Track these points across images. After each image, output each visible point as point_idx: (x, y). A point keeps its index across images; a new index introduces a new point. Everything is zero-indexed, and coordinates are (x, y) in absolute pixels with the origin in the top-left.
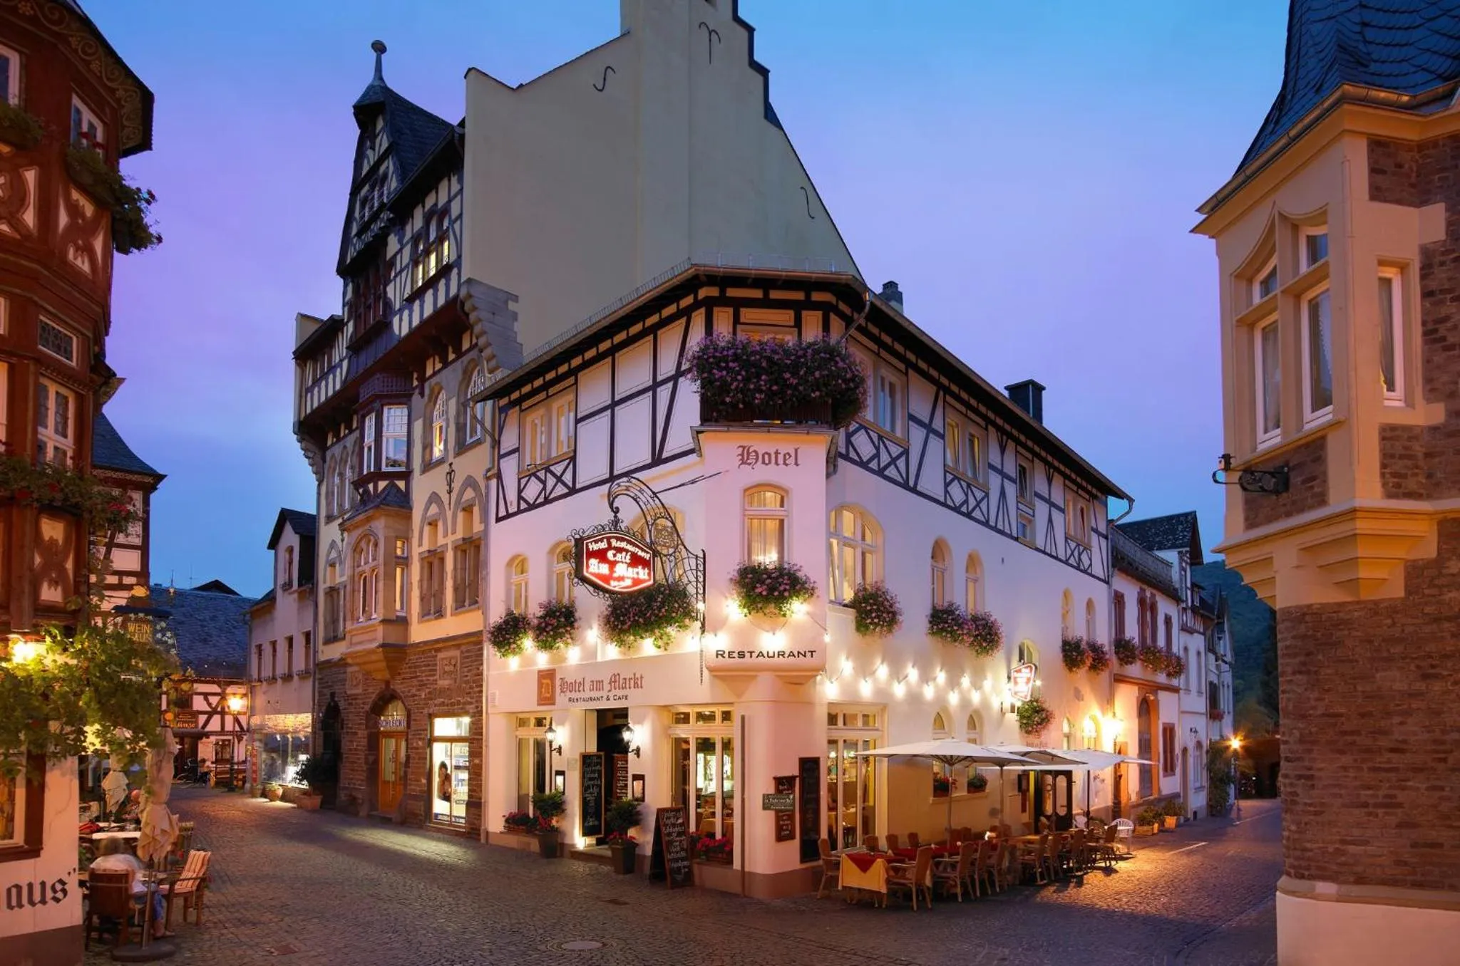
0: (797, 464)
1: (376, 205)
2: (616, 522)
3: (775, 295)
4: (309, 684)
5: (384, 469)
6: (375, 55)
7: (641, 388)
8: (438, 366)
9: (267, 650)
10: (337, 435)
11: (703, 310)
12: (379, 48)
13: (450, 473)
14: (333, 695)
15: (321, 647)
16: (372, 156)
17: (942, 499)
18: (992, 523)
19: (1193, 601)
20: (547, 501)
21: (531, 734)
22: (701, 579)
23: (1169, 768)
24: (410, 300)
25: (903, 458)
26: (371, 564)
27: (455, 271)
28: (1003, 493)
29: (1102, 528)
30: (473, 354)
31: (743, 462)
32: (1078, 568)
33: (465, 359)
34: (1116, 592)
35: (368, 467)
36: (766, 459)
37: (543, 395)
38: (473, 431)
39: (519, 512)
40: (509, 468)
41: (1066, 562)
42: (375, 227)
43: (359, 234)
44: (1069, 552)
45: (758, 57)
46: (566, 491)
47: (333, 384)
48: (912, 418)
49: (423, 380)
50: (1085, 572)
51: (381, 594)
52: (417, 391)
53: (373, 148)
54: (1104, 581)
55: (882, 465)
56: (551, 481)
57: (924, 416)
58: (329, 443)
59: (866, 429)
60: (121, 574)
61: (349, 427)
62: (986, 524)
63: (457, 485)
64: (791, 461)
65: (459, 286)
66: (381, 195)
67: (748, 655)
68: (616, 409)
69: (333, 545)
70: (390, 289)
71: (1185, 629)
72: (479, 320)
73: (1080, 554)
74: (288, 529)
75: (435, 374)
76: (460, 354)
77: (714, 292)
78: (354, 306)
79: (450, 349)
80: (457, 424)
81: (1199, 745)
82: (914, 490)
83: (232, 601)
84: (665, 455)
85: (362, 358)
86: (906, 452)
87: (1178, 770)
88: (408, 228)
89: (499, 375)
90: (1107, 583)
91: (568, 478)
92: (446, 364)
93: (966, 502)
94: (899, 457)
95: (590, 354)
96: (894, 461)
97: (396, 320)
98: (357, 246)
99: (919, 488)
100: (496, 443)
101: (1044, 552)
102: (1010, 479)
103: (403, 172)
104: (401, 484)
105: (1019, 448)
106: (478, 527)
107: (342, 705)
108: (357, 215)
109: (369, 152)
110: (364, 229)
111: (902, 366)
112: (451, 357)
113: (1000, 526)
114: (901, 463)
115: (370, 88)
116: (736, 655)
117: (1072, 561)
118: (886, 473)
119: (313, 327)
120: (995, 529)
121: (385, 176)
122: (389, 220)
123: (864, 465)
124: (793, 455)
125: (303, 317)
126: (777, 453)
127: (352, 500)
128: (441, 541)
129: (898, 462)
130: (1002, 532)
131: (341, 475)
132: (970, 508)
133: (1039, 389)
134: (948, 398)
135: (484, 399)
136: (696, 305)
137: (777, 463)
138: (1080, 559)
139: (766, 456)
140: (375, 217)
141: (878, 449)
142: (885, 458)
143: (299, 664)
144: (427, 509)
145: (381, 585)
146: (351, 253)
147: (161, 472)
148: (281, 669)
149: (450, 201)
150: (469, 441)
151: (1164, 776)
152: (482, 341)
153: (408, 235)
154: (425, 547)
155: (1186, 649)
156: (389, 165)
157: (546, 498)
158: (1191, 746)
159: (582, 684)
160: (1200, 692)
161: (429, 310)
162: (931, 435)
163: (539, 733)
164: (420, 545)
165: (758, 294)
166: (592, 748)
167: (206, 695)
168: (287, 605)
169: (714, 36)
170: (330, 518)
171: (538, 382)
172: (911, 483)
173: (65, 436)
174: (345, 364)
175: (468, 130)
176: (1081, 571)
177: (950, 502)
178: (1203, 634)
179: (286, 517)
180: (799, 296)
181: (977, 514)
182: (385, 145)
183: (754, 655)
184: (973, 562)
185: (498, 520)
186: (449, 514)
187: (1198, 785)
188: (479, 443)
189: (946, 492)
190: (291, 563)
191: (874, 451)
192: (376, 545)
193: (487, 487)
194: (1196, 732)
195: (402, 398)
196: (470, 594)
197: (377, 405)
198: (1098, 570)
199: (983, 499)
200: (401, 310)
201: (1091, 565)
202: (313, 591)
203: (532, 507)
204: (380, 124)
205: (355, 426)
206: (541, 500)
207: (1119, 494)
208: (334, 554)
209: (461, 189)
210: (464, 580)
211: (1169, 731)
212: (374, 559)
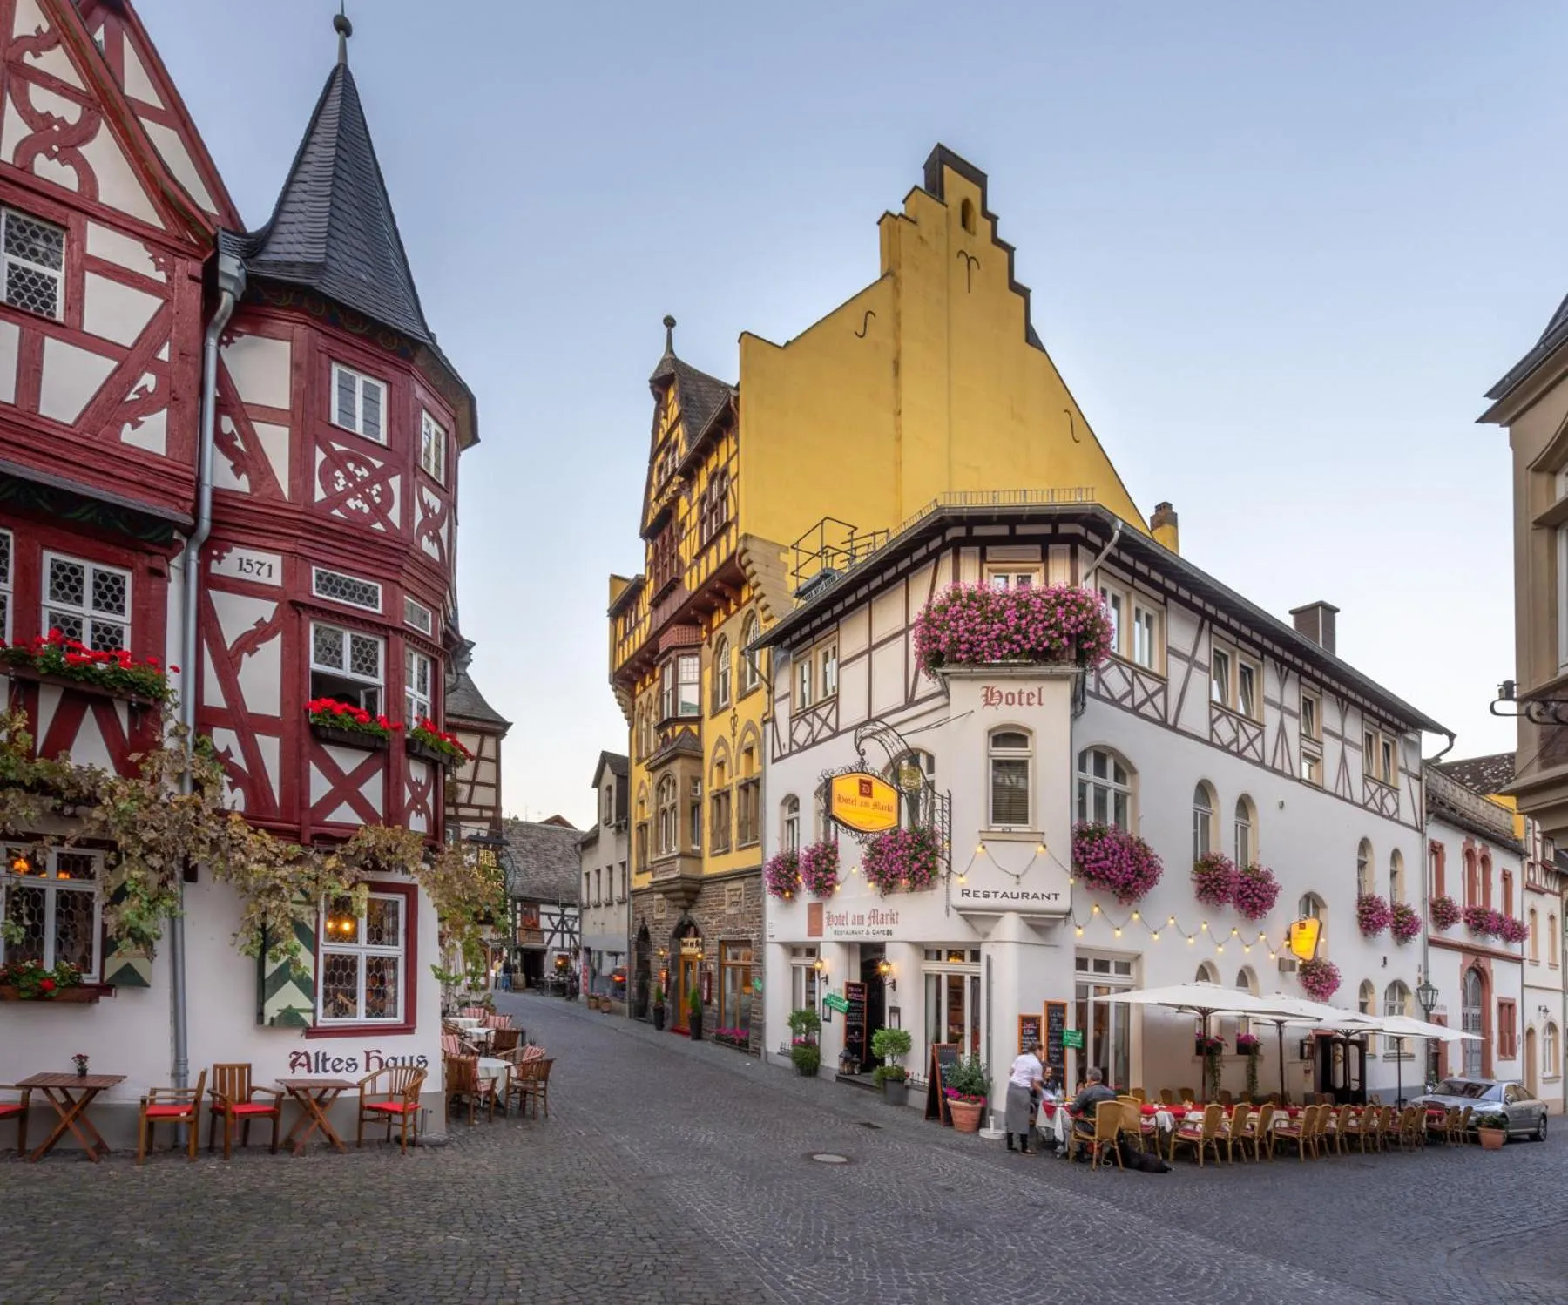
0: (1040, 703)
1: (670, 470)
2: (863, 763)
3: (1021, 530)
4: (625, 908)
5: (680, 715)
6: (665, 330)
7: (895, 631)
8: (723, 617)
9: (593, 876)
10: (643, 684)
11: (950, 551)
12: (670, 322)
13: (733, 718)
14: (643, 920)
15: (634, 876)
16: (666, 425)
17: (1207, 738)
18: (1268, 762)
19: (1544, 854)
20: (815, 743)
21: (803, 961)
22: (947, 819)
23: (1507, 1050)
24: (698, 557)
25: (1162, 694)
26: (671, 801)
27: (734, 527)
28: (1282, 730)
29: (1415, 769)
30: (751, 605)
31: (987, 703)
32: (1380, 813)
33: (745, 610)
34: (1433, 843)
35: (668, 713)
36: (1011, 700)
37: (810, 642)
38: (753, 680)
39: (791, 753)
40: (783, 711)
41: (1364, 807)
42: (669, 491)
43: (657, 500)
44: (1368, 795)
45: (1018, 278)
46: (830, 733)
47: (640, 637)
48: (1171, 651)
49: (710, 631)
50: (1390, 818)
51: (679, 829)
52: (706, 642)
53: (666, 417)
54: (1417, 829)
55: (1137, 703)
56: (817, 724)
57: (1187, 649)
58: (638, 692)
59: (1118, 665)
60: (481, 808)
61: (653, 677)
62: (1261, 764)
63: (739, 729)
64: (1035, 700)
65: (738, 541)
66: (673, 461)
67: (992, 895)
68: (874, 652)
69: (642, 784)
70: (682, 548)
71: (1530, 888)
72: (754, 573)
73: (1382, 798)
74: (608, 768)
75: (720, 625)
76: (739, 606)
77: (960, 532)
78: (654, 564)
79: (732, 602)
80: (739, 671)
81: (1552, 1027)
82: (1174, 728)
83: (568, 833)
84: (917, 697)
85: (661, 610)
86: (1164, 688)
87: (1519, 1054)
88: (695, 489)
89: (772, 624)
90: (1420, 830)
91: (832, 721)
92: (729, 615)
93: (1236, 740)
94: (1155, 694)
95: (850, 600)
96: (1150, 698)
97: (687, 577)
98: (656, 509)
99: (1179, 726)
100: (771, 690)
101: (1335, 795)
102: (1291, 713)
103: (690, 438)
104: (694, 728)
105: (1304, 680)
106: (757, 768)
107: (651, 928)
108: (655, 481)
109: (663, 421)
110: (661, 493)
111: (1160, 597)
112: (733, 608)
113: (1278, 766)
114: (1159, 700)
115: (663, 361)
116: (980, 894)
117: (1372, 805)
118: (1142, 710)
119: (623, 587)
120: (1273, 770)
121: (676, 442)
122: (680, 483)
123: (1115, 702)
124: (1036, 693)
125: (615, 579)
126: (1020, 693)
127: (656, 742)
128: (727, 781)
129: (1155, 699)
130: (1280, 773)
131: (648, 720)
132: (1242, 746)
133: (1331, 611)
134: (1215, 628)
135: (760, 648)
136: (944, 546)
137: (1020, 704)
138: (1382, 803)
139: (1010, 697)
140: (669, 481)
141: (1131, 685)
142: (1140, 695)
143: (618, 892)
144: (715, 752)
145: (679, 820)
146: (652, 516)
147: (508, 720)
148: (604, 896)
149: (728, 462)
150: (749, 687)
151: (1500, 1059)
152: (757, 592)
153: (695, 497)
154: (715, 787)
155: (1533, 912)
156: (680, 432)
157: (813, 741)
158: (1539, 1027)
159: (845, 917)
160: (1553, 966)
161: (713, 567)
162: (1194, 669)
163: (810, 961)
164: (711, 785)
165: (1003, 530)
166: (856, 979)
167: (549, 915)
168: (607, 835)
169: (973, 263)
170: (640, 760)
171: (806, 630)
172: (1170, 721)
173: (425, 693)
174: (648, 618)
175: (742, 393)
176: (1384, 816)
177: (1216, 741)
178: (1560, 895)
179: (607, 759)
180: (1046, 529)
181: (1250, 753)
182: (676, 413)
183: (999, 895)
184: (1244, 805)
185: (774, 761)
186: (733, 756)
187: (1549, 1074)
188: (756, 689)
189: (1212, 729)
190: (610, 799)
191: (1128, 688)
192: (675, 785)
193: (765, 731)
194: (1546, 1011)
195: (693, 649)
196: (752, 830)
197: (673, 655)
198: (1407, 815)
199: (1257, 736)
200: (691, 567)
201: (1398, 810)
202: (627, 826)
203: (803, 748)
204: (672, 394)
205: (657, 675)
206: (809, 742)
207: (1437, 729)
208: (643, 793)
209: (737, 451)
210: (746, 817)
211: (1507, 1007)
212: (674, 797)
